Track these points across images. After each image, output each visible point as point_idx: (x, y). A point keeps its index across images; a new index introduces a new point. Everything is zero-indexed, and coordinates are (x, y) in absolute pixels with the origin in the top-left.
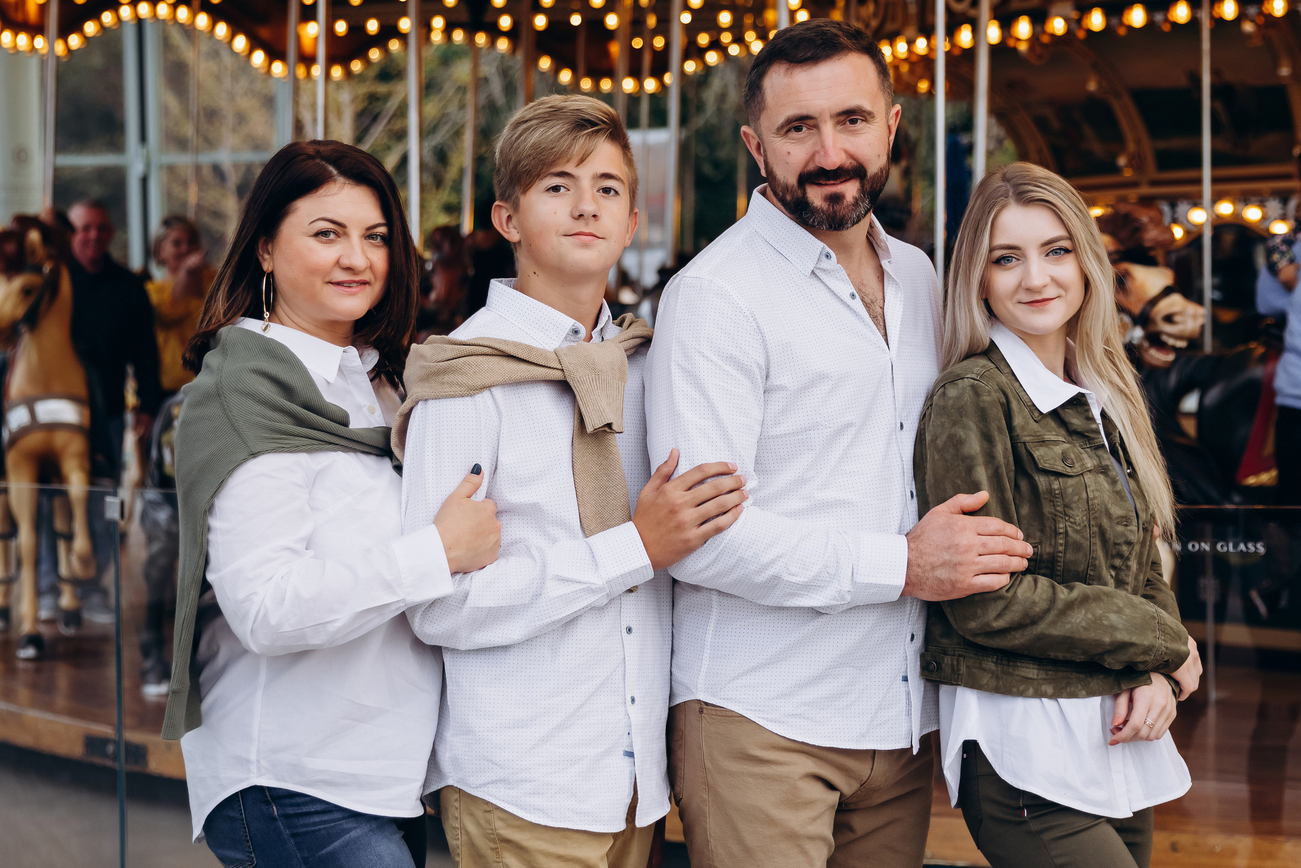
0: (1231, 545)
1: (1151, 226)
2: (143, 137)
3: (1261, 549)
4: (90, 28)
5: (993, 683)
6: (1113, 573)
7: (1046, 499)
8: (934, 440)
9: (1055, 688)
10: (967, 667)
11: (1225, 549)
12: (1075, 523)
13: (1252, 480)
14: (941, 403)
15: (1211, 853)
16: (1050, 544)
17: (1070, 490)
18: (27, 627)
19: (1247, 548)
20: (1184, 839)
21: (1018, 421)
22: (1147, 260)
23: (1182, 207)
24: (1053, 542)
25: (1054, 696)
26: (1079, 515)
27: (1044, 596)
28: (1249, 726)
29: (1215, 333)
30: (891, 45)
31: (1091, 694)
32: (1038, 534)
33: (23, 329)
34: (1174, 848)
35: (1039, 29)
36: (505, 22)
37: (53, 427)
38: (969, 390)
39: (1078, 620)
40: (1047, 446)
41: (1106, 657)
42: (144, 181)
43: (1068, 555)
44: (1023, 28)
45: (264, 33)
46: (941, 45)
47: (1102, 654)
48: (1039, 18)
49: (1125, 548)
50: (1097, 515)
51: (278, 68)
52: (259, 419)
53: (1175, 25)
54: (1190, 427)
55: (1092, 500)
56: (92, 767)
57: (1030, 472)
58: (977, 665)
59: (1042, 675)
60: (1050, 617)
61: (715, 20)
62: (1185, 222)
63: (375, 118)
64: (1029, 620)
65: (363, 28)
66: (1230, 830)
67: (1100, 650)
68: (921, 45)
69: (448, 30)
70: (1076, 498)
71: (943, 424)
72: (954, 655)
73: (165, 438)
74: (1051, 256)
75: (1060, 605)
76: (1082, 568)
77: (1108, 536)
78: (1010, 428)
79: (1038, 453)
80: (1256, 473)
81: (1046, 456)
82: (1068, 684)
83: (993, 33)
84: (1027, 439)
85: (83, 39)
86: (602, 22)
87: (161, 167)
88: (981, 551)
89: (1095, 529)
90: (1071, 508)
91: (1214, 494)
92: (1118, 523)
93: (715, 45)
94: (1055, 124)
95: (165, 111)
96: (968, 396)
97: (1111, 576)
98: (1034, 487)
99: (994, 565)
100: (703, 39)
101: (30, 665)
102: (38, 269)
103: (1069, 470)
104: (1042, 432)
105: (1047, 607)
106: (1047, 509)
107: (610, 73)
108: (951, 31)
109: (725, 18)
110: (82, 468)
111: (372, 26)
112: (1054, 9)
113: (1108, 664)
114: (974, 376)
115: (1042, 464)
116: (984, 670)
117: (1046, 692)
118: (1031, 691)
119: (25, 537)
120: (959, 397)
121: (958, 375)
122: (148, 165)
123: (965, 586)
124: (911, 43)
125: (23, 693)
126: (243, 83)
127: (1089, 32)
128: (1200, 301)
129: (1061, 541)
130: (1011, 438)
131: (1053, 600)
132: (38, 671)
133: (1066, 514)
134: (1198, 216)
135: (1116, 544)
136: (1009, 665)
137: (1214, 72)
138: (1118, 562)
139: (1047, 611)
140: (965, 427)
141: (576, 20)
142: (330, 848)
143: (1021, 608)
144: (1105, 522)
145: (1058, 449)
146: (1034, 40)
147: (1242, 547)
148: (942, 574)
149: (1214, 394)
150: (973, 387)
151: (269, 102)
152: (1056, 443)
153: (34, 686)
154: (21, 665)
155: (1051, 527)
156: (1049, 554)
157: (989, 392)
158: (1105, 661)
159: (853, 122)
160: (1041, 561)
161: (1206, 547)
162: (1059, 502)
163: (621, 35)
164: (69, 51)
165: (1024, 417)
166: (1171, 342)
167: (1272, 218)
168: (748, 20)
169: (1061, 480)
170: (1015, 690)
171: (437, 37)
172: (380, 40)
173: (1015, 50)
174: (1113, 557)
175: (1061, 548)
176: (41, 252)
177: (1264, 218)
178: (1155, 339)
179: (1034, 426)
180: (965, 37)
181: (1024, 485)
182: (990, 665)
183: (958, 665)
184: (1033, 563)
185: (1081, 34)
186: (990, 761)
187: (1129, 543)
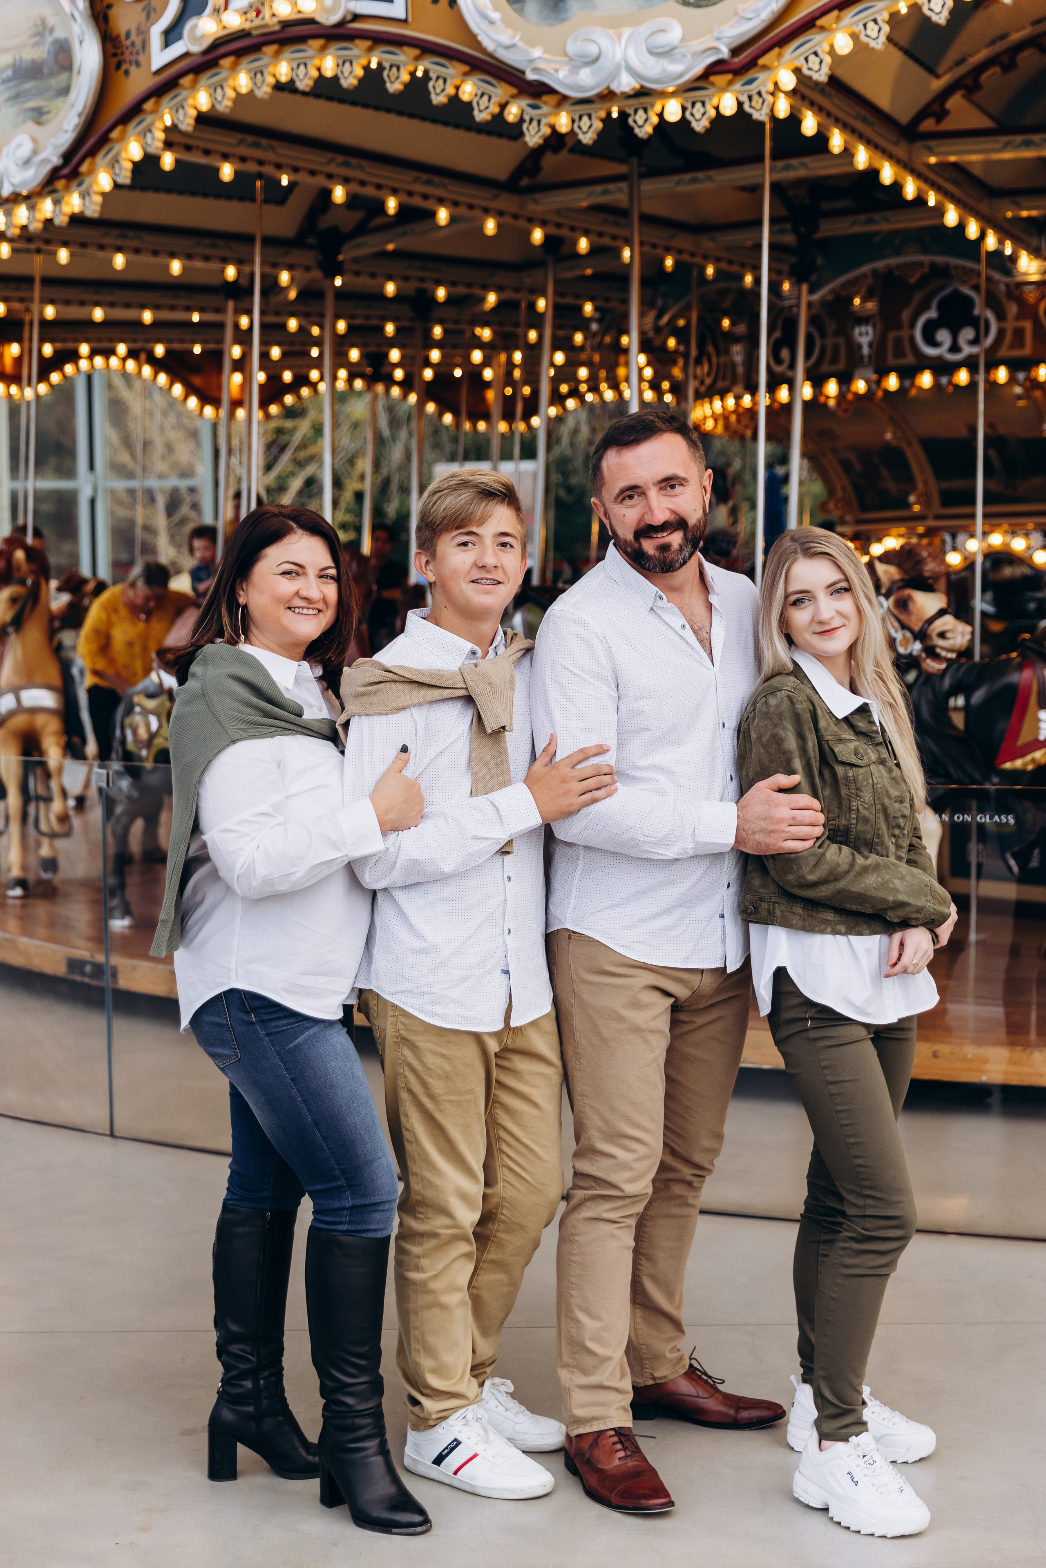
0: (988, 817)
1: (929, 559)
2: (92, 467)
3: (1012, 821)
4: (55, 377)
5: (801, 924)
6: (894, 840)
7: (842, 783)
8: (759, 738)
9: (846, 928)
10: (781, 911)
11: (983, 820)
12: (864, 802)
13: (1008, 765)
14: (764, 709)
15: (964, 1059)
16: (846, 818)
17: (861, 777)
18: (16, 872)
19: (1000, 819)
20: (944, 1049)
21: (822, 724)
22: (927, 586)
23: (961, 538)
24: (848, 816)
25: (846, 934)
26: (867, 796)
27: (846, 861)
28: (1002, 962)
29: (983, 641)
30: (722, 400)
31: (873, 933)
32: (837, 810)
33: (10, 630)
34: (935, 1055)
35: (844, 388)
36: (399, 374)
37: (34, 711)
38: (786, 701)
39: (871, 881)
40: (844, 743)
41: (888, 912)
42: (93, 502)
43: (859, 827)
44: (832, 388)
45: (197, 381)
46: (764, 400)
47: (885, 910)
48: (845, 380)
49: (901, 821)
50: (880, 796)
51: (209, 411)
52: (235, 713)
53: (957, 387)
54: (958, 720)
55: (876, 784)
56: (73, 983)
57: (831, 763)
58: (789, 910)
59: (838, 918)
60: (850, 877)
61: (575, 373)
62: (963, 550)
63: (283, 449)
64: (833, 876)
65: (280, 377)
66: (979, 1042)
67: (885, 906)
68: (747, 400)
69: (350, 380)
70: (865, 783)
71: (766, 726)
72: (770, 902)
73: (127, 721)
74: (835, 596)
75: (857, 868)
76: (869, 836)
77: (889, 812)
78: (817, 730)
79: (837, 749)
80: (1012, 759)
81: (844, 751)
82: (857, 925)
83: (807, 391)
84: (829, 738)
85: (49, 387)
86: (480, 375)
87: (106, 490)
88: (791, 822)
89: (879, 807)
90: (861, 791)
91: (977, 776)
92: (896, 802)
93: (574, 393)
94: (858, 467)
95: (108, 442)
96: (786, 704)
97: (892, 842)
98: (834, 774)
99: (800, 834)
100: (564, 388)
101: (18, 902)
102: (22, 582)
103: (860, 761)
104: (840, 732)
105: (847, 868)
106: (844, 791)
107: (486, 416)
108: (772, 388)
109: (583, 373)
110: (58, 744)
111: (287, 376)
112: (857, 372)
113: (890, 917)
114: (789, 689)
115: (841, 758)
116: (794, 913)
117: (840, 930)
118: (829, 929)
119: (13, 798)
120: (778, 705)
121: (776, 688)
122: (95, 489)
123: (776, 847)
124: (738, 398)
125: (13, 924)
126: (172, 419)
127: (886, 392)
128: (969, 621)
129: (854, 816)
130: (817, 737)
131: (853, 864)
132: (24, 906)
133: (857, 796)
134: (973, 545)
135: (895, 818)
136: (812, 910)
137: (988, 425)
138: (897, 832)
139: (848, 872)
140: (784, 728)
141: (458, 373)
142: (297, 1041)
143: (828, 867)
144: (886, 801)
145: (852, 746)
146: (841, 397)
147: (996, 818)
148: (759, 837)
149: (978, 696)
150: (789, 697)
151: (194, 434)
152: (850, 741)
153: (21, 918)
154: (10, 902)
155: (846, 806)
156: (844, 825)
157: (801, 701)
158: (887, 914)
159: (673, 487)
160: (838, 830)
161: (968, 818)
162: (853, 786)
163: (495, 384)
164: (38, 397)
165: (826, 721)
166: (943, 653)
167: (1035, 548)
168: (603, 374)
169: (854, 769)
170: (817, 928)
171: (341, 385)
172: (294, 387)
173: (825, 405)
174: (893, 827)
175: (854, 821)
176: (25, 567)
177: (1029, 548)
178: (931, 652)
179: (835, 728)
180: (783, 394)
181: (826, 773)
182: (798, 909)
183: (774, 910)
184: (832, 832)
185: (880, 394)
186: (795, 982)
187: (904, 817)
